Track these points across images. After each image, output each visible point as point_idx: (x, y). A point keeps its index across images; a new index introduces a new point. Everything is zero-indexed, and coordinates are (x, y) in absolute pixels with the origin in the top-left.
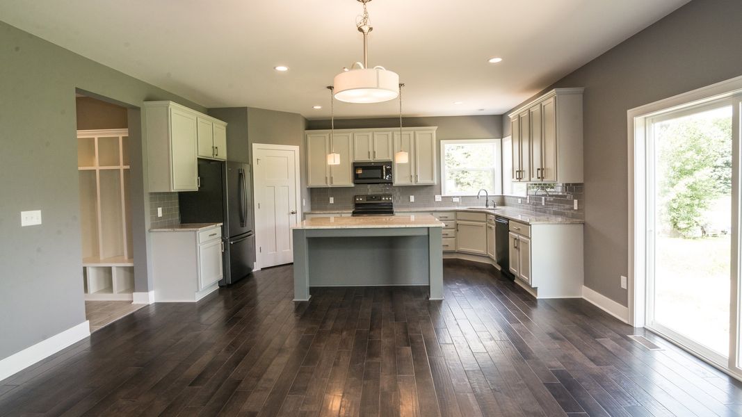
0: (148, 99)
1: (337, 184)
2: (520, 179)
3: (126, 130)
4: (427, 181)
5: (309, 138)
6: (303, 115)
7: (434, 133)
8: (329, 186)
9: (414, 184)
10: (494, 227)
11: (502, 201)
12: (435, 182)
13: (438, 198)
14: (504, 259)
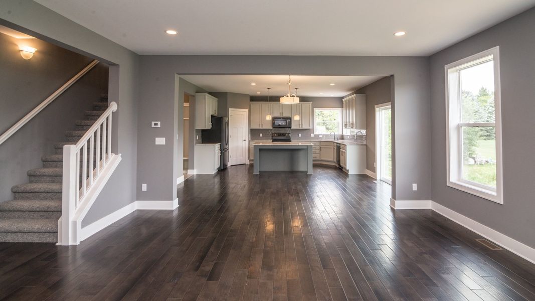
0: (197, 92)
1: (265, 127)
2: (352, 127)
3: (188, 103)
4: (307, 127)
5: (252, 105)
6: (250, 94)
7: (311, 104)
8: (261, 128)
9: (301, 128)
10: (336, 148)
11: (342, 137)
12: (311, 127)
13: (312, 135)
14: (339, 161)
